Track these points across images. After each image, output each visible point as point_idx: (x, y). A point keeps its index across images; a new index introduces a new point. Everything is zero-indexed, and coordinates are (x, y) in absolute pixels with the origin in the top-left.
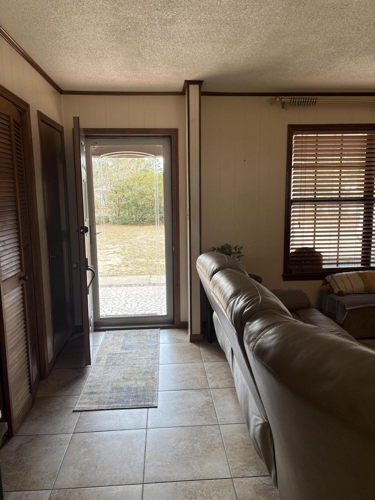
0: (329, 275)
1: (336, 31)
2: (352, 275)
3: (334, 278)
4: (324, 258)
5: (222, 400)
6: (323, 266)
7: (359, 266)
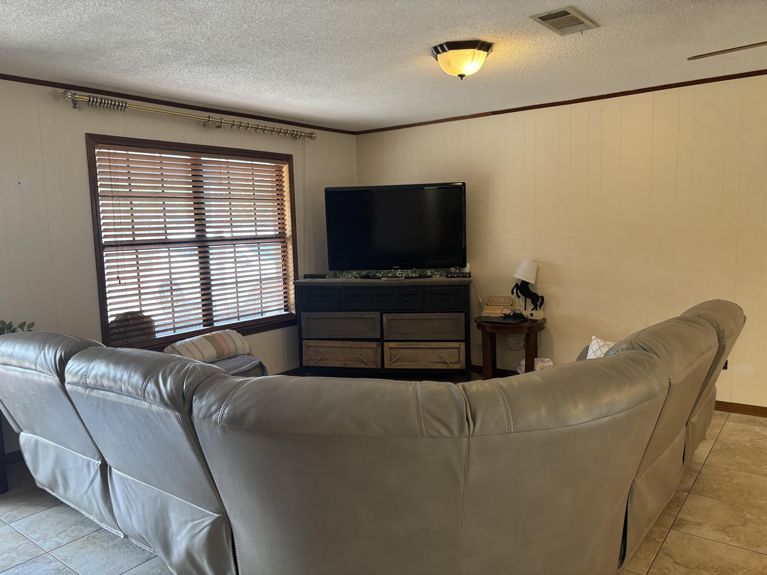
0: (168, 346)
1: (183, 34)
2: (197, 340)
3: (176, 348)
4: (156, 324)
5: (79, 557)
6: (157, 335)
7: (201, 328)
